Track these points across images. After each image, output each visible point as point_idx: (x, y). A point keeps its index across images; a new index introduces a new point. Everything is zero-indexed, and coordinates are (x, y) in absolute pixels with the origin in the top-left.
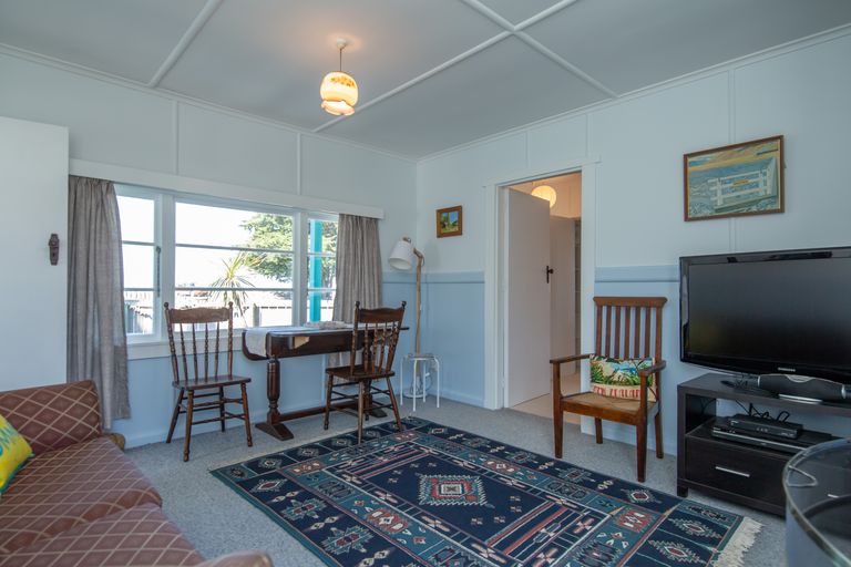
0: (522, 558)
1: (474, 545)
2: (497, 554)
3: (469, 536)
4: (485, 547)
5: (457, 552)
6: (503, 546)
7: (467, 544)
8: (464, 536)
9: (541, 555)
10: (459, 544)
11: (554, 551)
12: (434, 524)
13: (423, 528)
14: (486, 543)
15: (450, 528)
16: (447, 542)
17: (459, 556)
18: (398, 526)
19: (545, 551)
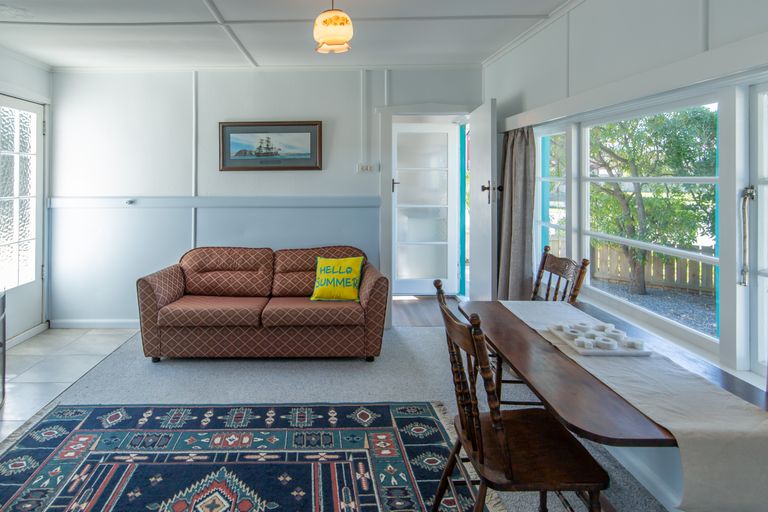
0: (101, 467)
1: (145, 458)
2: (124, 461)
3: (154, 463)
4: (136, 461)
5: (156, 447)
6: (122, 469)
7: (151, 457)
8: (159, 460)
9: (83, 479)
10: (158, 453)
11: (71, 489)
12: (192, 457)
13: (198, 450)
14: (137, 465)
15: (176, 461)
16: (170, 449)
17: (153, 445)
18: (217, 440)
19: (81, 483)
